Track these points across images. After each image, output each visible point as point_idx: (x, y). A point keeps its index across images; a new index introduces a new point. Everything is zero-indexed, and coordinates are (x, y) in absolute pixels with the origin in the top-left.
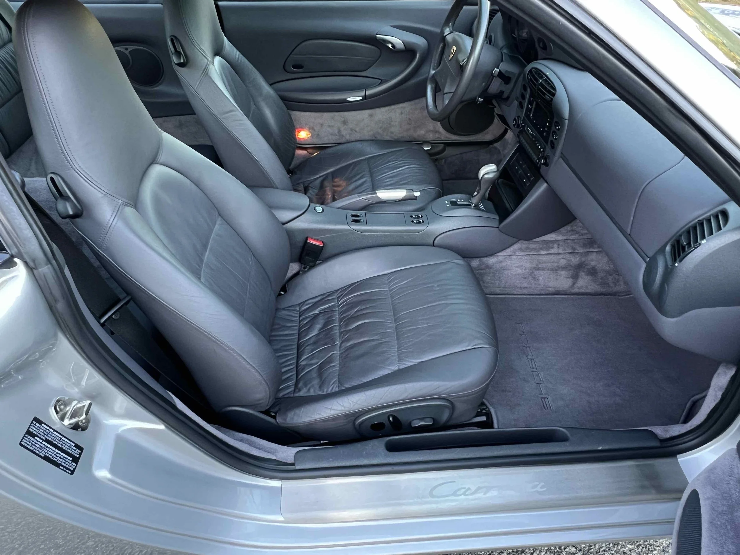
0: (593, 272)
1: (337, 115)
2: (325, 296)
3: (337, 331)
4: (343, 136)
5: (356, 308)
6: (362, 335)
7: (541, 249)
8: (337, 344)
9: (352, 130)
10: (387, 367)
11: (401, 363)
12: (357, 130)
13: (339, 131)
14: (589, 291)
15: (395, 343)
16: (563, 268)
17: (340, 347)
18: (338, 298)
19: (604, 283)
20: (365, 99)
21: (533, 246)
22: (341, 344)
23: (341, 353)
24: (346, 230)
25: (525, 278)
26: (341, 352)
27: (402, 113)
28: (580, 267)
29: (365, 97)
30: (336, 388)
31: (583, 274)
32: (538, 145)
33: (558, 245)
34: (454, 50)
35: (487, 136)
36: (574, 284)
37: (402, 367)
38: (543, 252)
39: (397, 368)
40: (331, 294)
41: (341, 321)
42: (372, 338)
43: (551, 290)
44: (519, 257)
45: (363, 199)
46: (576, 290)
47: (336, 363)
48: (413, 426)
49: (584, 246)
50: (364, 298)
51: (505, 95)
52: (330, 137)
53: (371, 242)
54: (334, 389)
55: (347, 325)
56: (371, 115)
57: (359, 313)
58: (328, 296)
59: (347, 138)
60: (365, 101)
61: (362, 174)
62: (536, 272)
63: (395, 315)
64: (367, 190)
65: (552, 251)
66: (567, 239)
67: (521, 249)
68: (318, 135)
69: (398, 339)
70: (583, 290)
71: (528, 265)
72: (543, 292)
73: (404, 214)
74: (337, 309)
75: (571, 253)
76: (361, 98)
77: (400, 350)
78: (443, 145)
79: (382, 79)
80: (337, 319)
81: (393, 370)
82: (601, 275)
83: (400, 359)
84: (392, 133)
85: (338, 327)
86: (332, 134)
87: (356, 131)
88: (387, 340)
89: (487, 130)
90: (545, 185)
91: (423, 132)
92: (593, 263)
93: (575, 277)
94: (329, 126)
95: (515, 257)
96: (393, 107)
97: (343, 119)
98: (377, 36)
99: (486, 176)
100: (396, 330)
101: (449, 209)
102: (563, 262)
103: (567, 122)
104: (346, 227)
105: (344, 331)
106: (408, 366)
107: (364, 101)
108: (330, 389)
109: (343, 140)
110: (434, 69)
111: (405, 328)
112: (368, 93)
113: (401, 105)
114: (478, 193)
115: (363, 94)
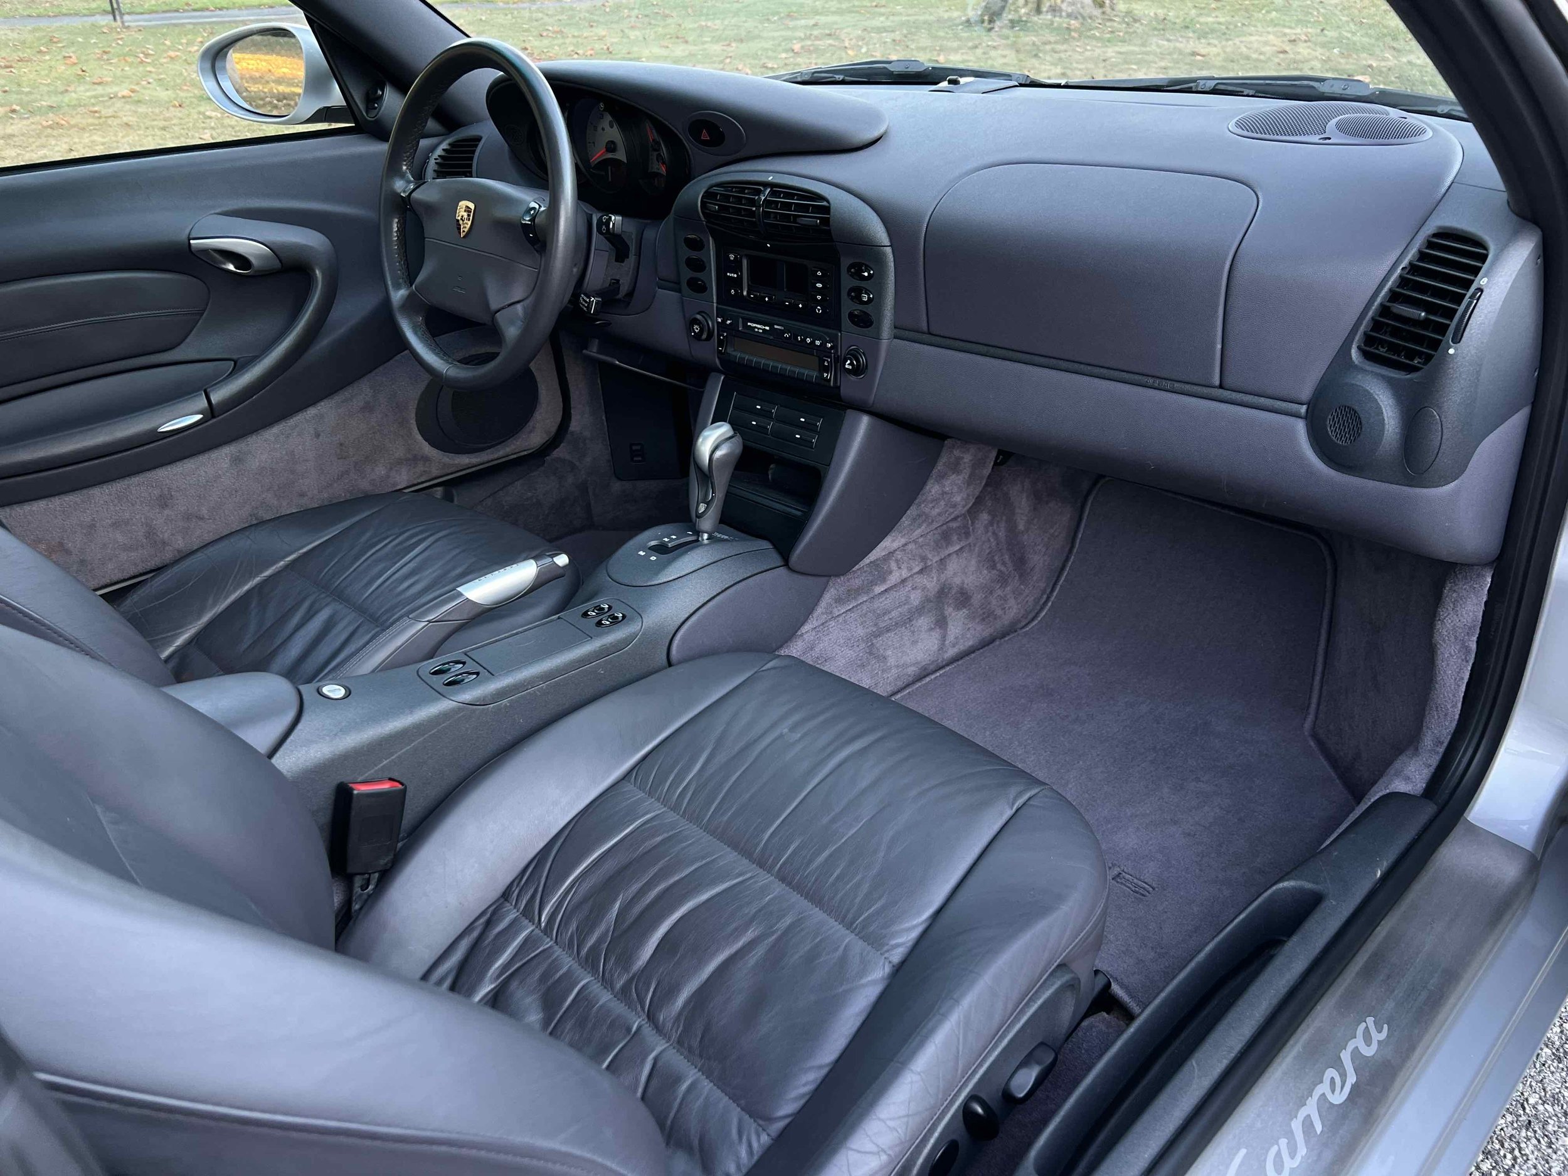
0: (963, 598)
1: (139, 486)
2: (475, 934)
3: (605, 997)
4: (164, 543)
5: (614, 900)
6: (701, 954)
7: (873, 583)
8: (639, 1028)
9: (188, 517)
10: (864, 981)
11: (886, 948)
12: (204, 511)
13: (150, 533)
14: (971, 643)
15: (817, 915)
16: (920, 611)
17: (658, 1029)
18: (527, 913)
19: (987, 616)
20: (213, 417)
21: (857, 582)
22: (651, 1017)
23: (680, 1042)
24: (445, 716)
25: (863, 666)
26: (674, 1037)
27: (318, 435)
28: (942, 593)
29: (211, 412)
30: (759, 1140)
31: (950, 609)
32: (809, 340)
33: (897, 561)
34: (468, 210)
35: (534, 436)
36: (944, 638)
37: (897, 956)
38: (878, 589)
39: (888, 969)
40: (491, 916)
41: (590, 962)
42: (740, 944)
43: (912, 670)
44: (841, 619)
45: (430, 621)
46: (951, 652)
47: (691, 1075)
48: (1021, 1095)
49: (937, 546)
50: (610, 866)
51: (624, 289)
52: (123, 556)
53: (523, 723)
54: (755, 1145)
55: (626, 959)
56: (237, 460)
57: (637, 910)
58: (489, 924)
59: (176, 546)
60: (214, 420)
61: (306, 604)
62: (878, 642)
63: (747, 853)
64: (361, 630)
65: (893, 579)
66: (906, 544)
67: (839, 601)
68: (82, 562)
69: (816, 898)
70: (962, 647)
71: (861, 632)
72: (900, 684)
73: (559, 618)
74: (548, 943)
75: (921, 572)
76: (199, 417)
77: (852, 924)
78: (440, 489)
79: (235, 357)
80: (576, 966)
81: (883, 979)
82: (977, 598)
83: (876, 941)
84: (302, 495)
85: (596, 988)
86: (127, 548)
87: (201, 518)
88: (788, 921)
89: (531, 424)
90: (864, 421)
91: (381, 470)
92: (957, 581)
93: (941, 623)
94: (116, 525)
95: (832, 623)
96: (292, 422)
97: (157, 492)
98: (192, 242)
99: (719, 454)
100: (789, 884)
101: (661, 567)
102: (916, 598)
103: (889, 250)
104: (444, 705)
105: (629, 982)
106: (910, 944)
107: (211, 422)
108: (743, 1153)
109: (168, 555)
110: (397, 287)
111: (810, 861)
112: (215, 398)
113: (312, 412)
114: (708, 503)
115: (203, 403)
